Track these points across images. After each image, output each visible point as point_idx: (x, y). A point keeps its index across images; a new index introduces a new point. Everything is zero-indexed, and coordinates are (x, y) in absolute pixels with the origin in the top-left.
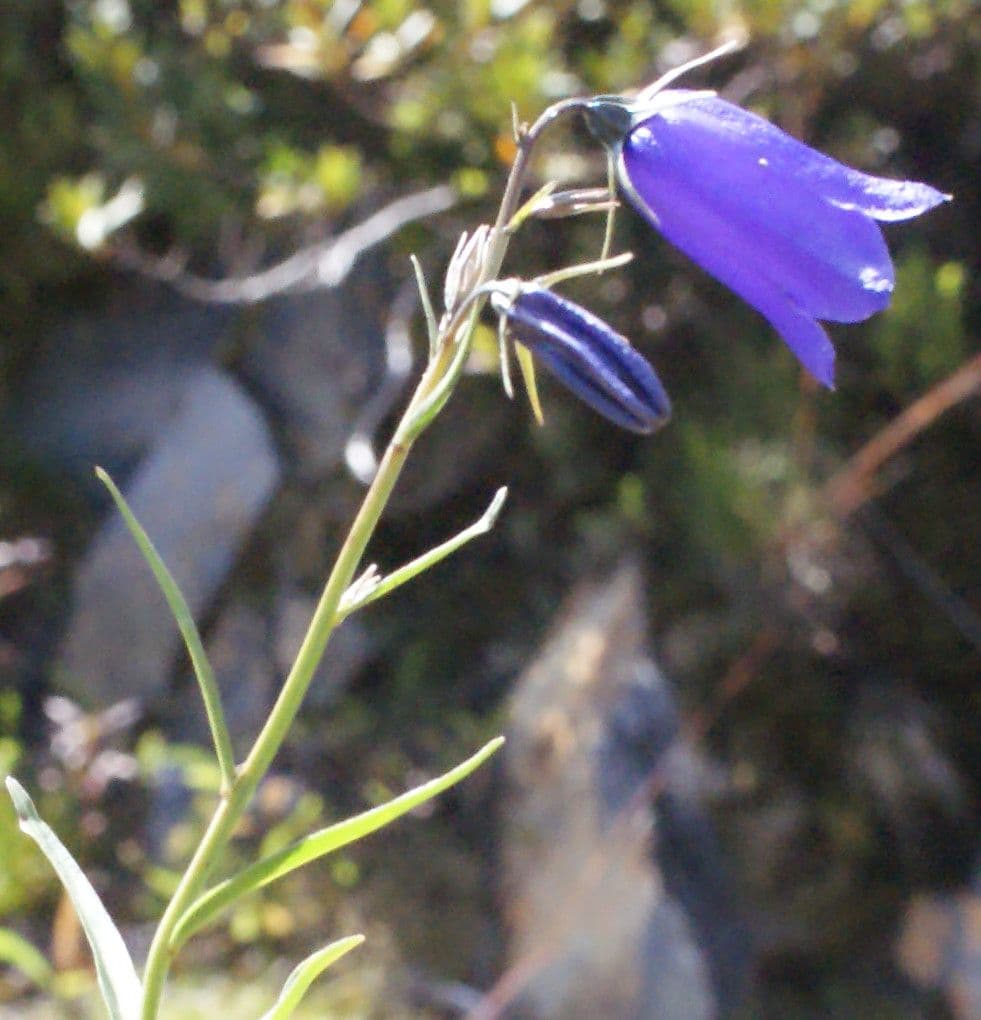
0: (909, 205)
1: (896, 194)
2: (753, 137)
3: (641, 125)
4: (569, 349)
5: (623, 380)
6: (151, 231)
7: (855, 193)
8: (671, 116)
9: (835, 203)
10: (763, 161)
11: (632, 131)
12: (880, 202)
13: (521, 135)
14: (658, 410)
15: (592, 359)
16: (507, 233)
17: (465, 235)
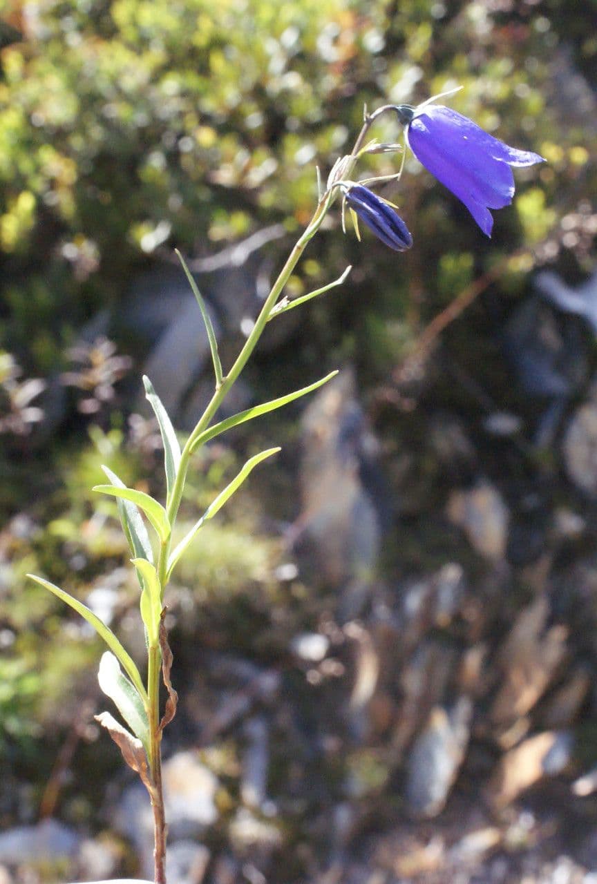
0: (527, 161)
1: (521, 156)
2: (464, 127)
3: (417, 117)
4: (371, 214)
5: (391, 228)
6: (171, 243)
7: (505, 154)
8: (430, 115)
9: (494, 158)
10: (465, 137)
11: (413, 120)
12: (513, 159)
13: (367, 118)
14: (407, 243)
15: (380, 219)
16: (356, 159)
17: (339, 158)
